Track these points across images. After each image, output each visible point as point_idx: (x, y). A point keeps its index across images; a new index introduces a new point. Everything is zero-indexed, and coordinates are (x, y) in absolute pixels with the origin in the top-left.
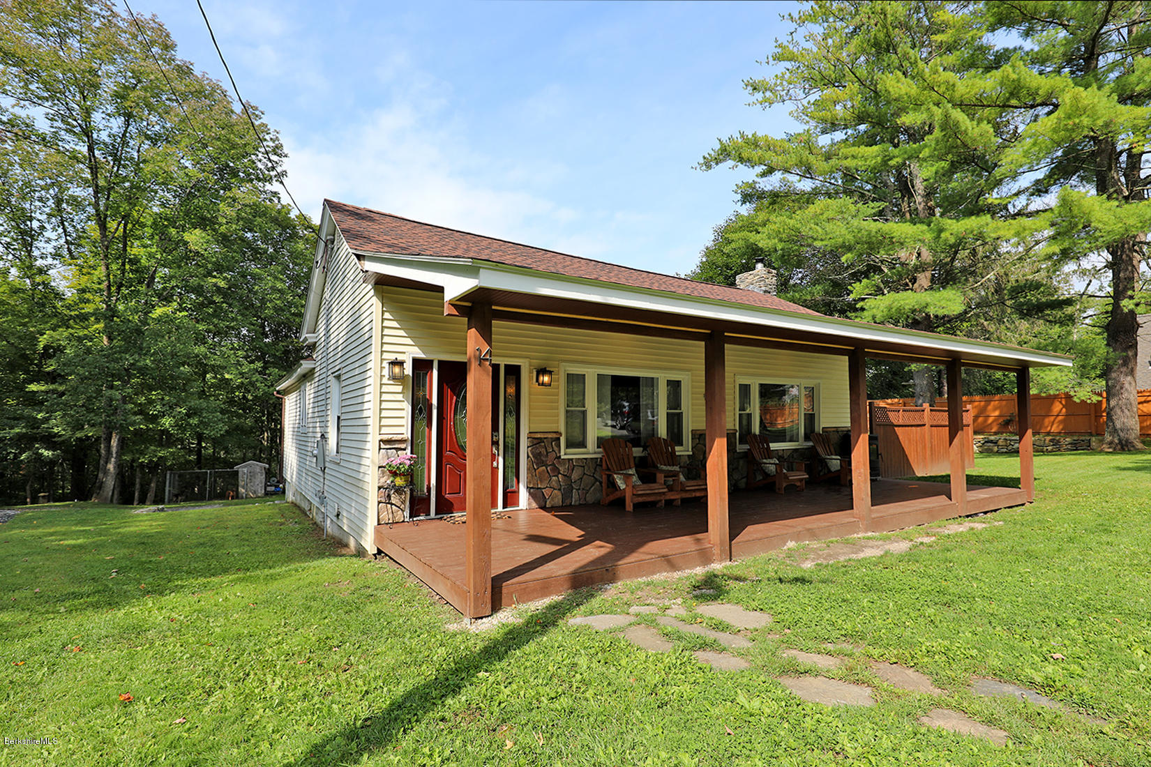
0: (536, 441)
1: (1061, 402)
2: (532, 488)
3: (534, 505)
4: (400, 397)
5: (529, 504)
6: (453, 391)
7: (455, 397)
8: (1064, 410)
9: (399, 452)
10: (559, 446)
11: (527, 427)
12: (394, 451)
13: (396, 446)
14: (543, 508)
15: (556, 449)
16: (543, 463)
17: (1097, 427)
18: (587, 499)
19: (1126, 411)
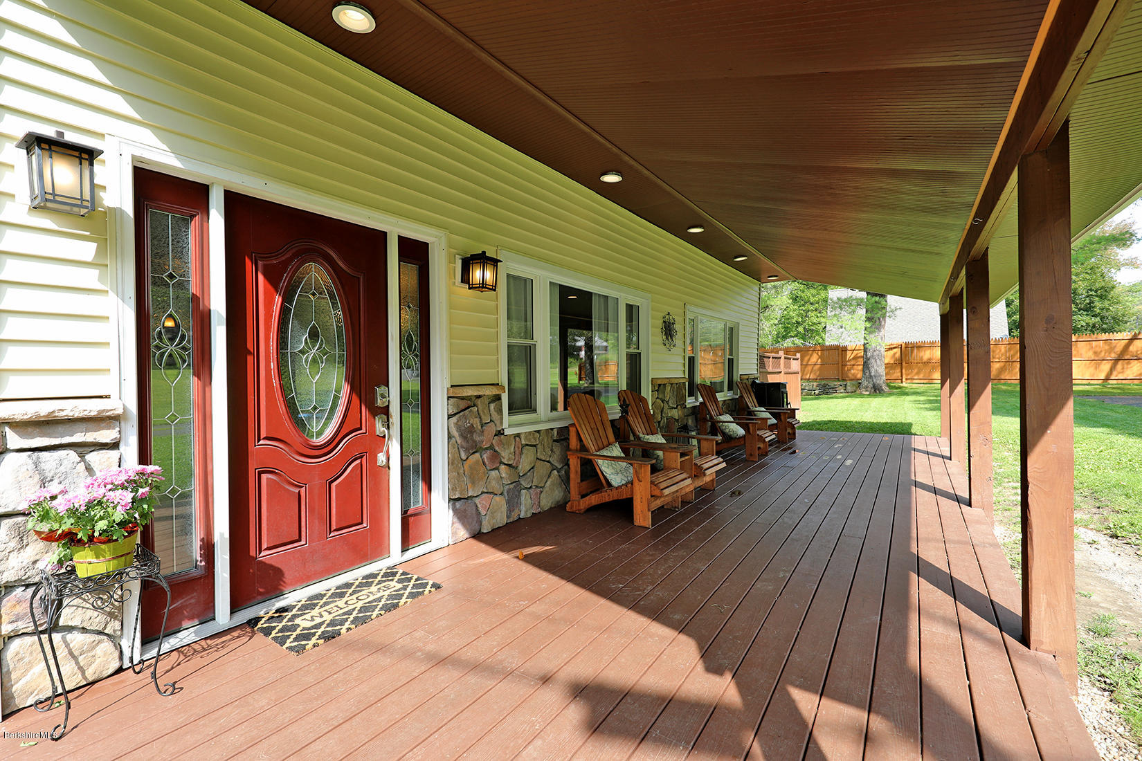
0: (464, 404)
1: (817, 354)
2: (459, 499)
3: (463, 533)
4: (90, 278)
5: (454, 534)
6: (273, 280)
7: (278, 300)
8: (820, 360)
9: (93, 458)
10: (500, 411)
11: (446, 374)
12: (72, 455)
13: (78, 438)
14: (478, 536)
15: (495, 416)
16: (474, 448)
17: (842, 374)
18: (542, 504)
19: (878, 361)
